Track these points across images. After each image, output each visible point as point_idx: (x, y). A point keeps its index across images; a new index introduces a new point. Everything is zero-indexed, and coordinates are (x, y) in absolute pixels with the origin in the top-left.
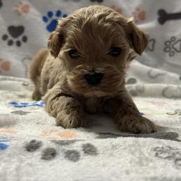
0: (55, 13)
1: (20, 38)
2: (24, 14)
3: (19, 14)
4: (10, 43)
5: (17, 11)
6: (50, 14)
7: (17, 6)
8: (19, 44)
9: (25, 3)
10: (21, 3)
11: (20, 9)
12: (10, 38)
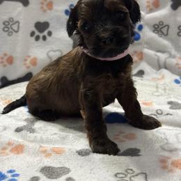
3: (44, 10)
5: (42, 8)
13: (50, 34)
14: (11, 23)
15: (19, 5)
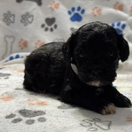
0: (76, 8)
2: (55, 9)
3: (53, 10)
4: (46, 29)
5: (51, 8)
6: (73, 9)
7: (51, 4)
8: (52, 30)
9: (57, 2)
10: (54, 2)
11: (53, 6)
12: (46, 26)
13: (56, 27)
14: (27, 17)
15: (35, 5)
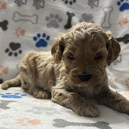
1: (17, 51)
